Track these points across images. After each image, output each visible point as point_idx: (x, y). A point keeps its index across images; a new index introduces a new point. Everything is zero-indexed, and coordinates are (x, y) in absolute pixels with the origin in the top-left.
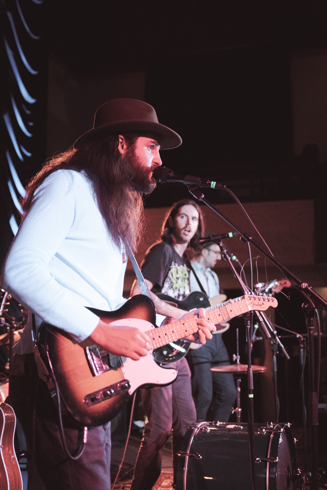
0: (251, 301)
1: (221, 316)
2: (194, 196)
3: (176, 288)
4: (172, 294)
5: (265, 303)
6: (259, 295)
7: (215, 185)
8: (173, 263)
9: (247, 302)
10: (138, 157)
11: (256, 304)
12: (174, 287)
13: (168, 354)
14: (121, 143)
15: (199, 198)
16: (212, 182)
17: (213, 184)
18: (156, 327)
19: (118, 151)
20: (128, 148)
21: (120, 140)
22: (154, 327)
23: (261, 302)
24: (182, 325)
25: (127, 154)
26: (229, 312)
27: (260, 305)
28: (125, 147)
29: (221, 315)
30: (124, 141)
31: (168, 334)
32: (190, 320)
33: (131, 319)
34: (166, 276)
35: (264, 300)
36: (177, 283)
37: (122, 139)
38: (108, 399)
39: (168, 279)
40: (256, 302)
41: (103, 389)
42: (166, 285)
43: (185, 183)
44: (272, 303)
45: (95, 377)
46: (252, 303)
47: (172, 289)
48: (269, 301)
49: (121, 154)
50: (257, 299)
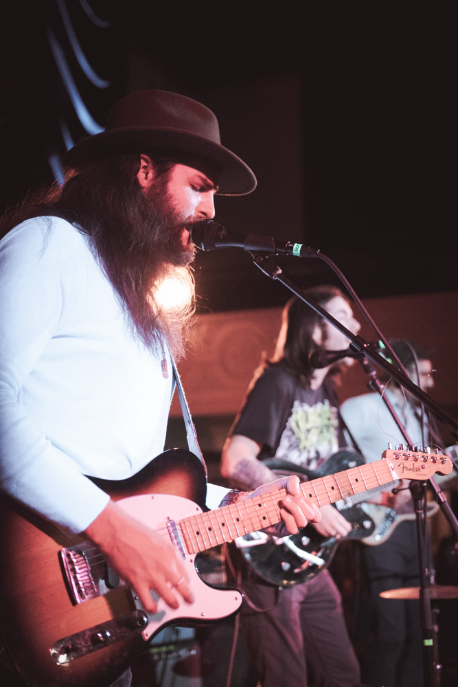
0: (398, 462)
1: (336, 491)
2: (263, 271)
3: (305, 448)
4: (296, 458)
5: (426, 465)
6: (416, 450)
7: (299, 249)
8: (297, 403)
9: (391, 465)
10: (171, 197)
11: (409, 468)
12: (301, 446)
13: (292, 568)
14: (145, 167)
15: (272, 275)
16: (296, 245)
17: (297, 249)
18: (205, 509)
19: (137, 181)
20: (155, 178)
21: (143, 163)
22: (200, 511)
23: (419, 464)
24: (257, 507)
25: (153, 187)
26: (353, 482)
27: (418, 470)
28: (150, 175)
29: (335, 488)
30: (150, 165)
31: (227, 523)
32: (273, 498)
33: (156, 496)
34: (283, 426)
35: (425, 461)
36: (306, 439)
37: (147, 162)
38: (101, 648)
39: (286, 433)
40: (409, 464)
41: (91, 630)
42: (285, 443)
43: (248, 248)
44: (441, 466)
45: (77, 606)
46: (402, 466)
47: (297, 449)
48: (434, 462)
49: (142, 188)
50: (411, 459)
